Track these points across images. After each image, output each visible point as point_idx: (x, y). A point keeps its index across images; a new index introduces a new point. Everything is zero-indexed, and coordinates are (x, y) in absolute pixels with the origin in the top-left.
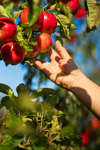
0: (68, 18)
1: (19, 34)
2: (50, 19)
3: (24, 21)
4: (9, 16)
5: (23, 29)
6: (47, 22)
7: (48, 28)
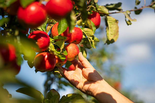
0: (92, 30)
1: (51, 45)
2: (77, 32)
3: (55, 34)
4: (42, 30)
5: (54, 41)
6: (75, 34)
7: (75, 40)
